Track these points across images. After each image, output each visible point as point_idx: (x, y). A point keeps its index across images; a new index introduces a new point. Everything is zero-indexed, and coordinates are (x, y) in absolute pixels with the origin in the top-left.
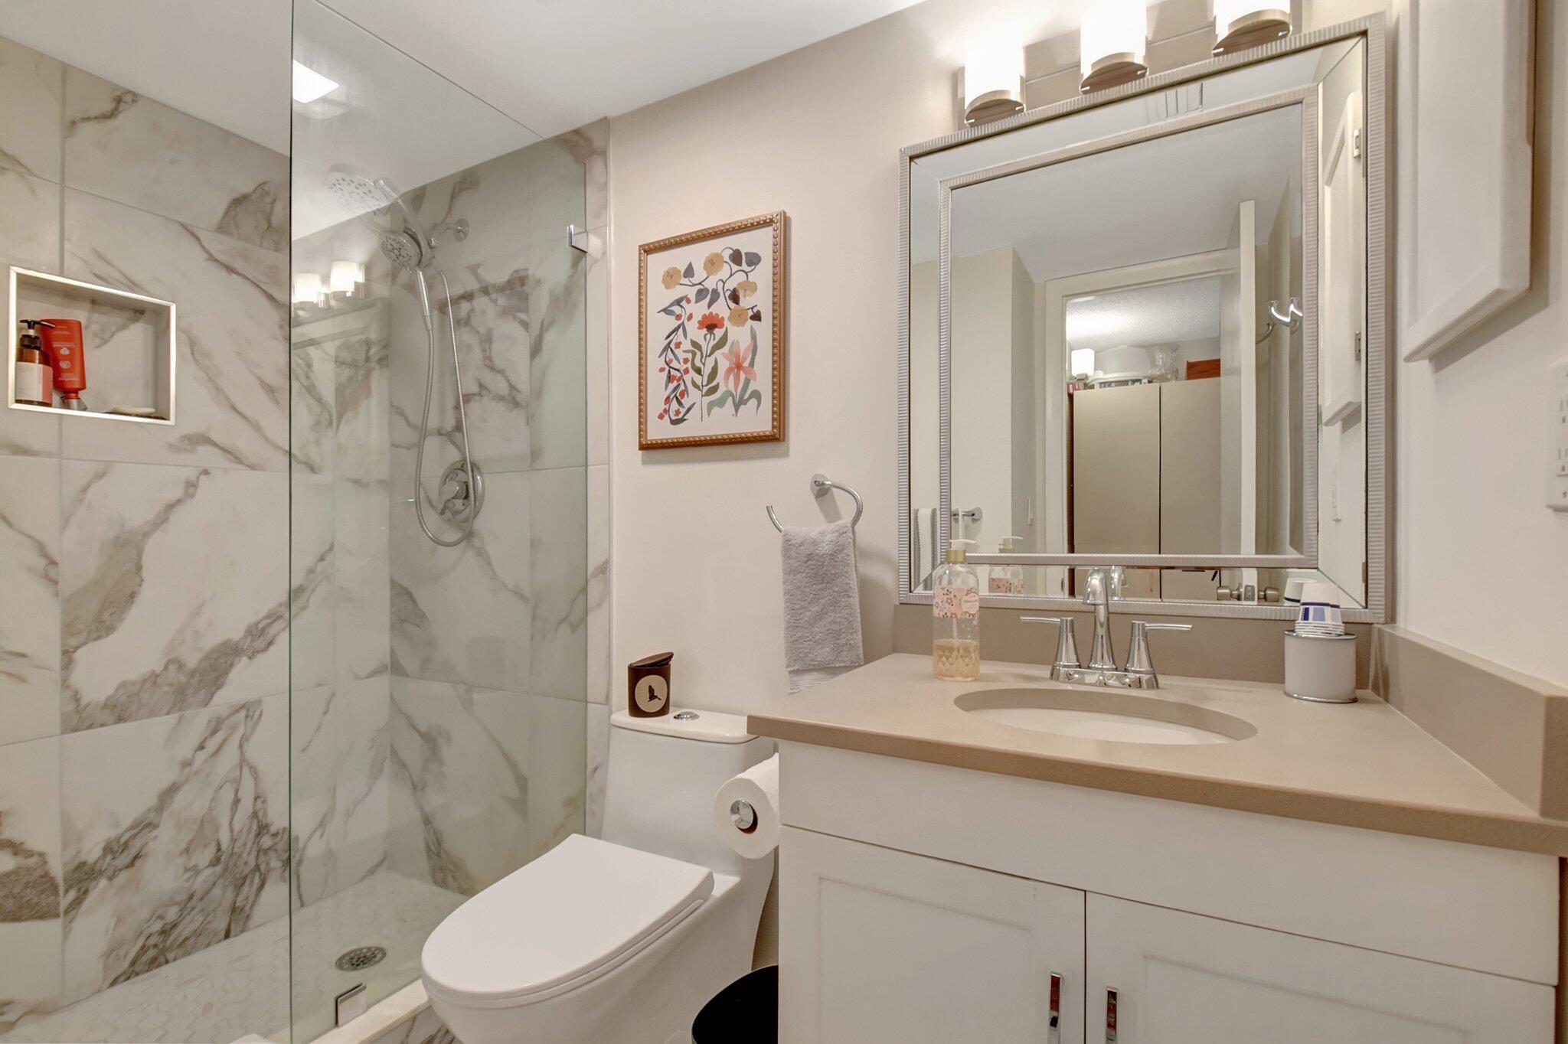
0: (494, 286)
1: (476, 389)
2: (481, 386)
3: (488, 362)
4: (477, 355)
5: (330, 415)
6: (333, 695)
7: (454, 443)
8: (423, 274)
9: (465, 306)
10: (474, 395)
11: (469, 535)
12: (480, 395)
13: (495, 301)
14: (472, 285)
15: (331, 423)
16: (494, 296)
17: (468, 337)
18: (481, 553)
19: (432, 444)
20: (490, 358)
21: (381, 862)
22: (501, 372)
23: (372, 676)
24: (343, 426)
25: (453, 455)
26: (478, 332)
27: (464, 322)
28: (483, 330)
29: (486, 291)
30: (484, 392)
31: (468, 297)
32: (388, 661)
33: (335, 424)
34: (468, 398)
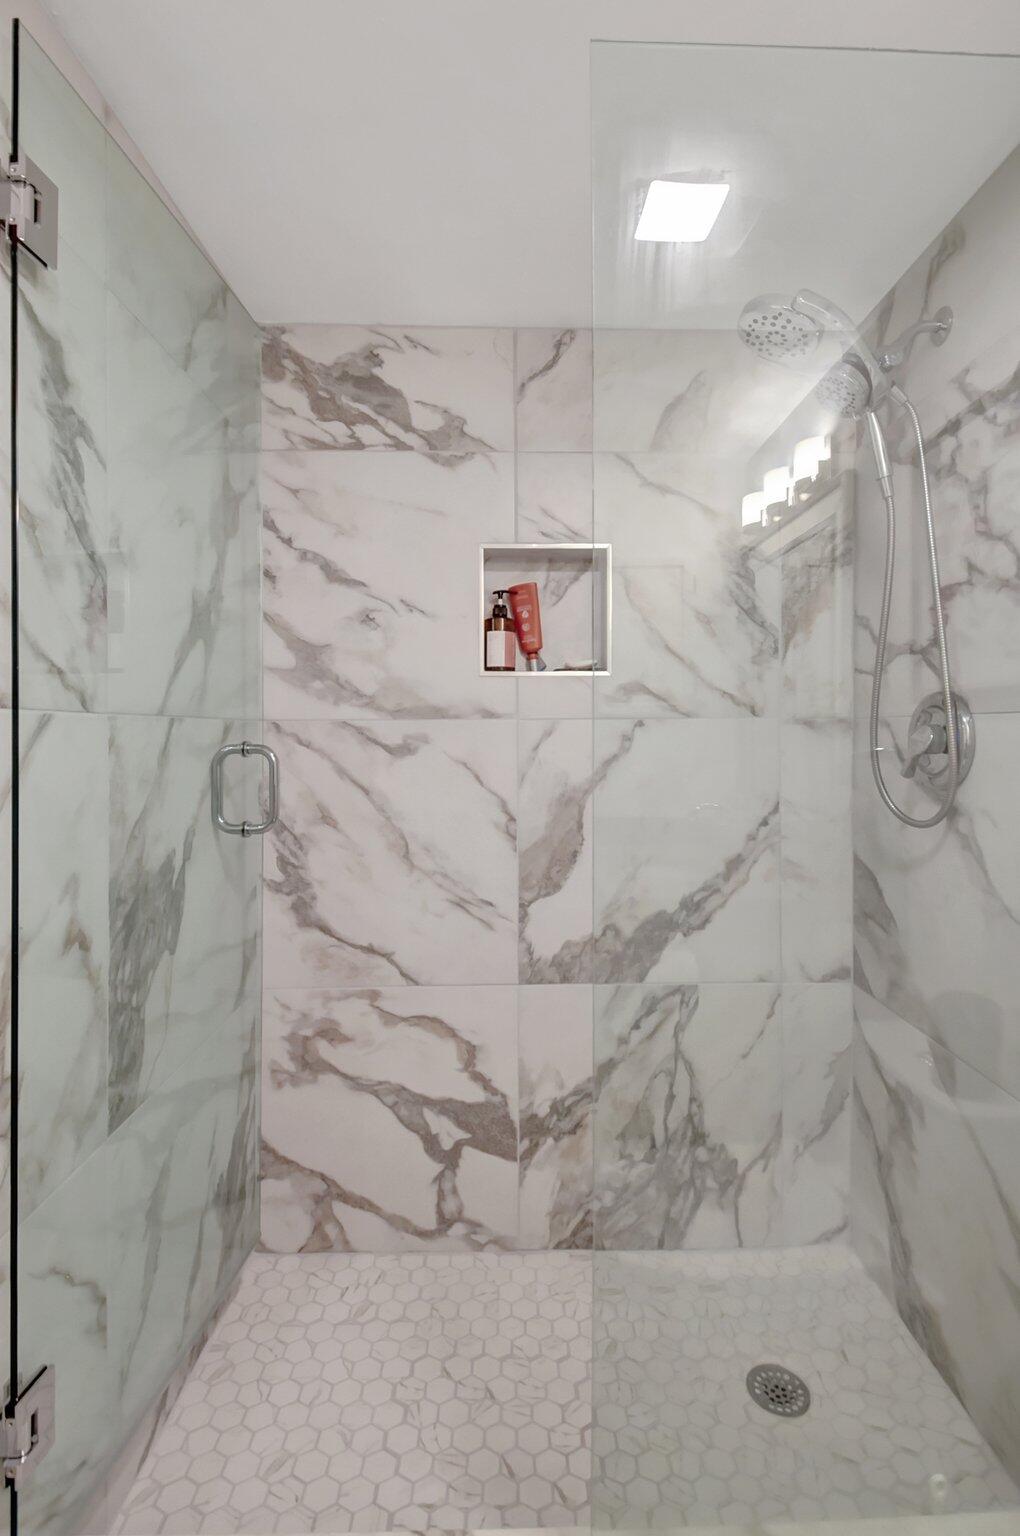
0: (991, 394)
1: (962, 575)
2: (971, 568)
3: (981, 527)
4: (966, 518)
5: (776, 642)
6: (779, 995)
7: (931, 665)
8: (877, 416)
9: (948, 443)
10: (960, 584)
11: (951, 812)
12: (969, 583)
13: (993, 420)
14: (956, 404)
15: (776, 650)
16: (990, 412)
17: (954, 493)
18: (968, 844)
19: (901, 669)
20: (984, 520)
21: (840, 1230)
22: (1003, 538)
23: (829, 981)
24: (790, 653)
25: (930, 684)
26: (967, 481)
27: (947, 471)
28: (973, 475)
29: (978, 408)
30: (976, 577)
31: (953, 427)
32: (849, 962)
33: (781, 652)
34: (948, 593)
